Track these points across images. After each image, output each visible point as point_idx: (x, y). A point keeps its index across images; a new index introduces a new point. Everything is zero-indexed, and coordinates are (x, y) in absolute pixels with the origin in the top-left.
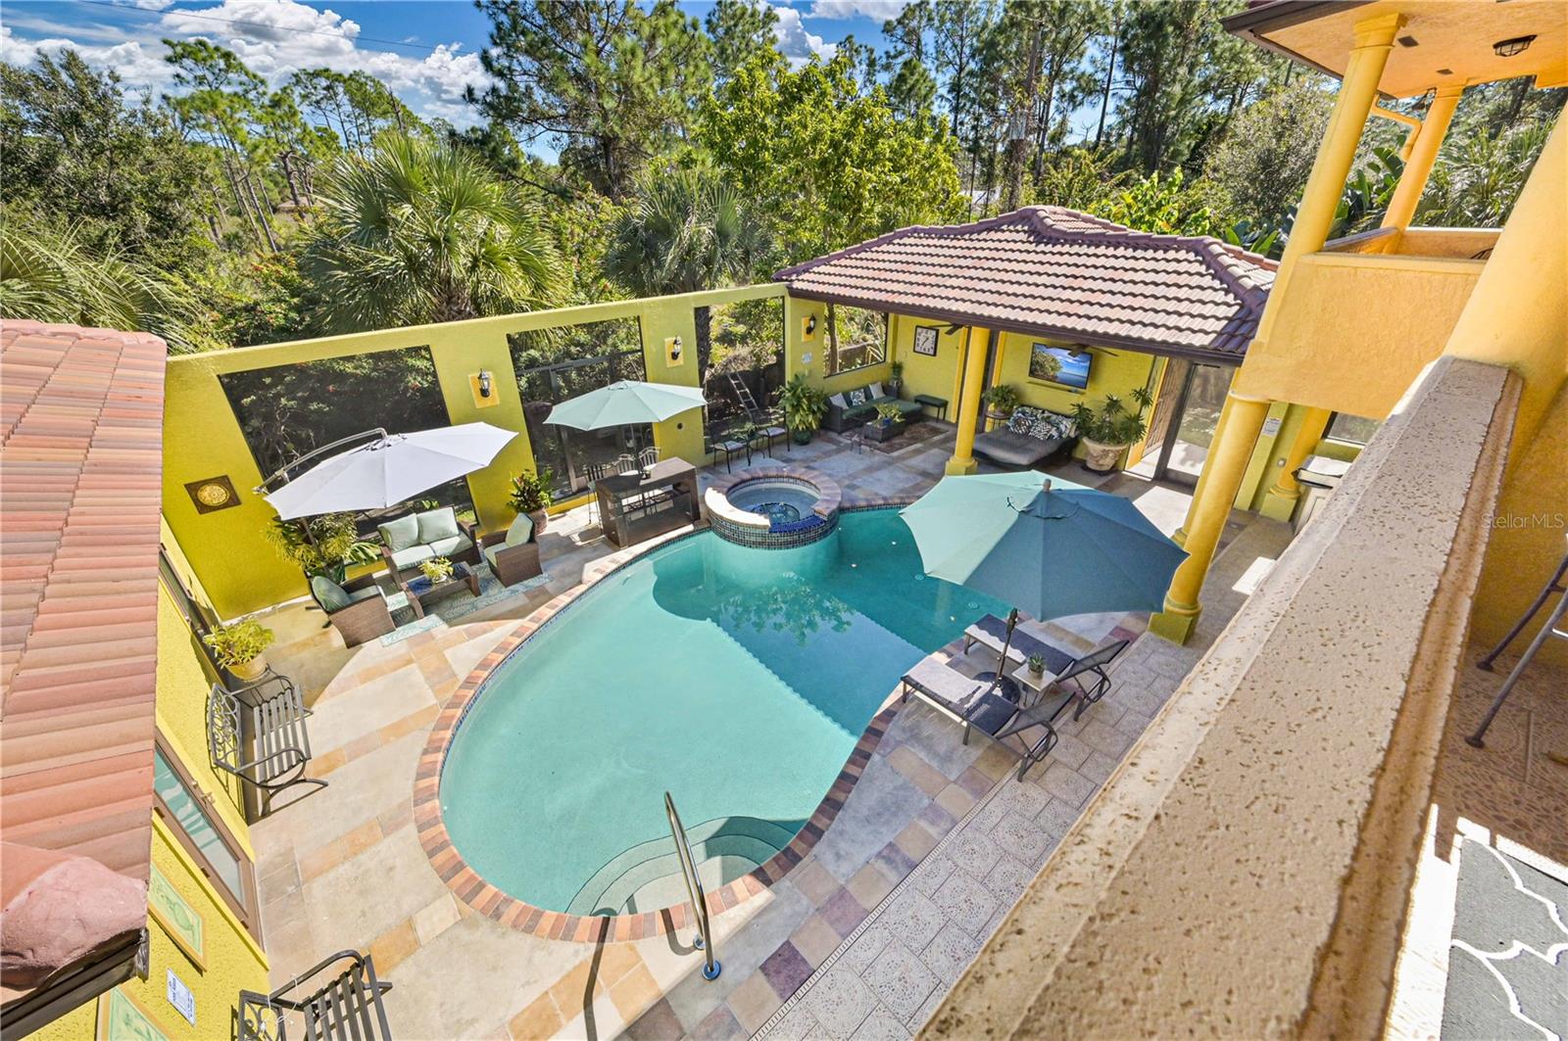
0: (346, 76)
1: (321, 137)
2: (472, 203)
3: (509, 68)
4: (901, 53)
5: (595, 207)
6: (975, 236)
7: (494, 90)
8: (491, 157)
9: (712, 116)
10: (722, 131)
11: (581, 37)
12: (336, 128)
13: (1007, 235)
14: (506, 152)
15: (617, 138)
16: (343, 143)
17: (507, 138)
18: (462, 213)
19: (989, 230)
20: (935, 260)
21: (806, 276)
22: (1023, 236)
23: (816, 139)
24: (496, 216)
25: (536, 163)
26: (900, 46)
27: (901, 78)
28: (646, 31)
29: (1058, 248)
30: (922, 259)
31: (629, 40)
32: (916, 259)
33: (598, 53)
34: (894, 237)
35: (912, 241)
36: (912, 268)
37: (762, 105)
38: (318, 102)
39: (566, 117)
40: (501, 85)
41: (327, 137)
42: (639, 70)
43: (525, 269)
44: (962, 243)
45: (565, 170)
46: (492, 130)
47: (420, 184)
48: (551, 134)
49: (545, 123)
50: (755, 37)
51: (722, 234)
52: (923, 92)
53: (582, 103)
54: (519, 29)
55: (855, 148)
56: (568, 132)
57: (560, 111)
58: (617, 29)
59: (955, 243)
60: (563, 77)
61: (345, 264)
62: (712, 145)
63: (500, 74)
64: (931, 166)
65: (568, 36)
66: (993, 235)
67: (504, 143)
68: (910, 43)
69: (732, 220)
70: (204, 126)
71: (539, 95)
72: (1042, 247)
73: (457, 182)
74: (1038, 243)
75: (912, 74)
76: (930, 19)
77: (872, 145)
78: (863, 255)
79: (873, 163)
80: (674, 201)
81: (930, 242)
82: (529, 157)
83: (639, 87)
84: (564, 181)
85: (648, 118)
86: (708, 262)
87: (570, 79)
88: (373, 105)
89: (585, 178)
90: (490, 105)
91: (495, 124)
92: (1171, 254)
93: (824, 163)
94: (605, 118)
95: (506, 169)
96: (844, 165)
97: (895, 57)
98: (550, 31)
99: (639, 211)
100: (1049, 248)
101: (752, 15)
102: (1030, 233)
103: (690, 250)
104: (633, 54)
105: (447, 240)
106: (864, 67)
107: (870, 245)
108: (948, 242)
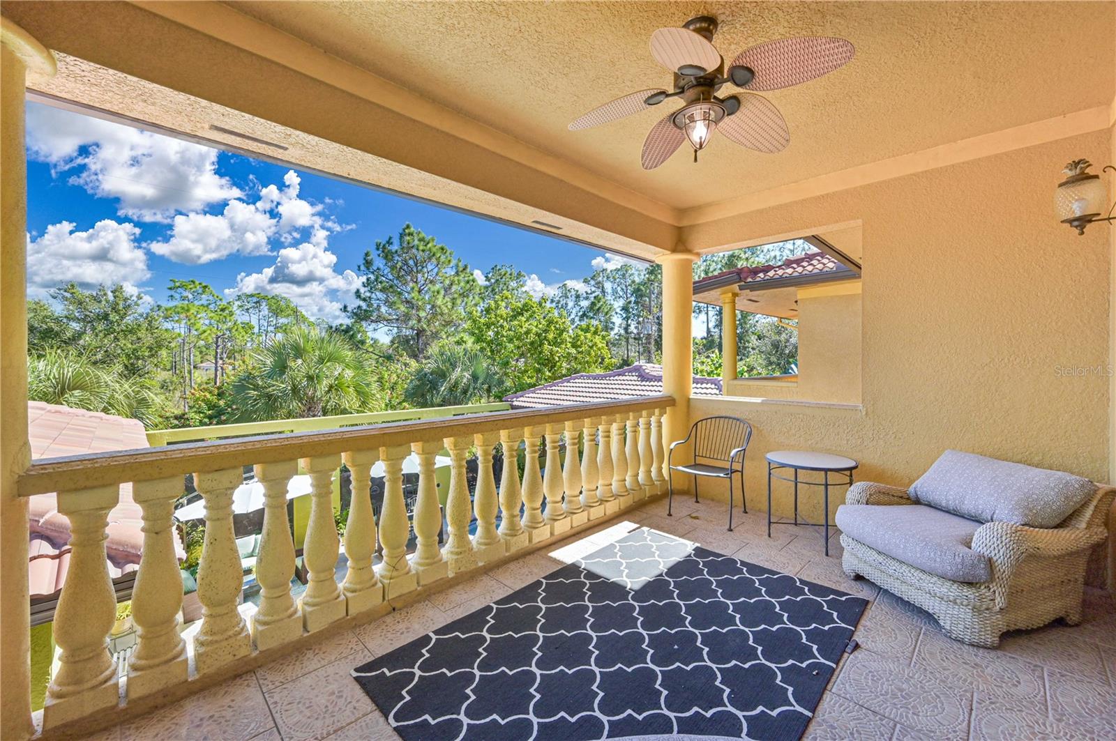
0: (270, 297)
1: (243, 328)
2: (336, 359)
3: (370, 297)
4: (594, 292)
5: (406, 365)
6: (612, 378)
7: (359, 307)
8: (350, 339)
9: (474, 321)
10: (479, 328)
11: (411, 284)
12: (254, 322)
13: (628, 378)
14: (359, 336)
15: (424, 330)
16: (256, 330)
17: (361, 329)
18: (328, 364)
19: (619, 375)
20: (590, 390)
21: (521, 399)
22: (635, 378)
23: (528, 332)
24: (347, 366)
25: (376, 341)
26: (593, 289)
27: (593, 304)
28: (447, 282)
29: (652, 383)
30: (584, 389)
31: (438, 286)
32: (581, 389)
33: (419, 292)
34: (571, 379)
35: (580, 381)
36: (578, 394)
37: (501, 317)
38: (248, 309)
39: (397, 320)
40: (364, 305)
41: (247, 327)
42: (440, 300)
43: (358, 392)
44: (605, 382)
45: (392, 346)
46: (353, 325)
47: (311, 350)
48: (387, 328)
49: (385, 323)
50: (512, 284)
51: (475, 377)
52: (606, 310)
53: (407, 313)
54: (380, 280)
55: (551, 336)
56: (398, 327)
57: (394, 317)
58: (431, 282)
59: (602, 381)
60: (399, 302)
61: (256, 388)
62: (473, 334)
63: (364, 300)
64: (593, 346)
65: (406, 284)
66: (621, 378)
67: (359, 332)
68: (598, 288)
69: (481, 369)
70: (177, 321)
71: (384, 309)
72: (644, 383)
73: (330, 349)
74: (642, 381)
75: (599, 302)
76: (608, 278)
77: (560, 335)
78: (553, 388)
79: (562, 343)
80: (449, 360)
81: (589, 381)
82: (372, 339)
83: (440, 307)
84: (390, 351)
85: (445, 321)
86: (465, 392)
87: (403, 302)
88: (282, 311)
89: (403, 350)
90: (355, 314)
91: (356, 322)
92: (704, 385)
93: (532, 343)
94: (419, 321)
95: (358, 345)
96: (544, 344)
97: (591, 294)
98: (395, 282)
99: (429, 366)
100: (648, 383)
101: (511, 274)
102: (638, 376)
103: (456, 385)
104: (438, 292)
105: (318, 376)
106: (574, 298)
107: (557, 383)
108: (598, 381)
